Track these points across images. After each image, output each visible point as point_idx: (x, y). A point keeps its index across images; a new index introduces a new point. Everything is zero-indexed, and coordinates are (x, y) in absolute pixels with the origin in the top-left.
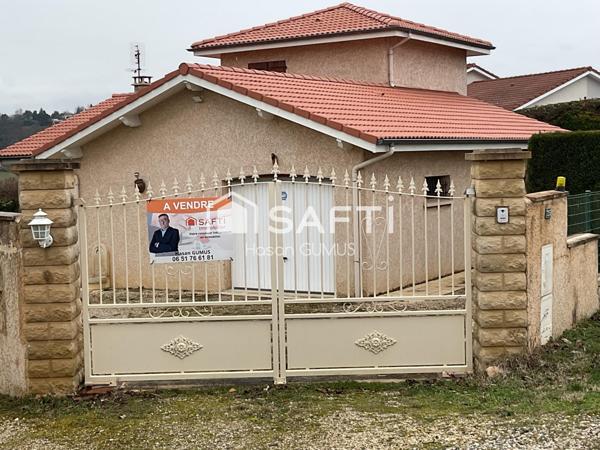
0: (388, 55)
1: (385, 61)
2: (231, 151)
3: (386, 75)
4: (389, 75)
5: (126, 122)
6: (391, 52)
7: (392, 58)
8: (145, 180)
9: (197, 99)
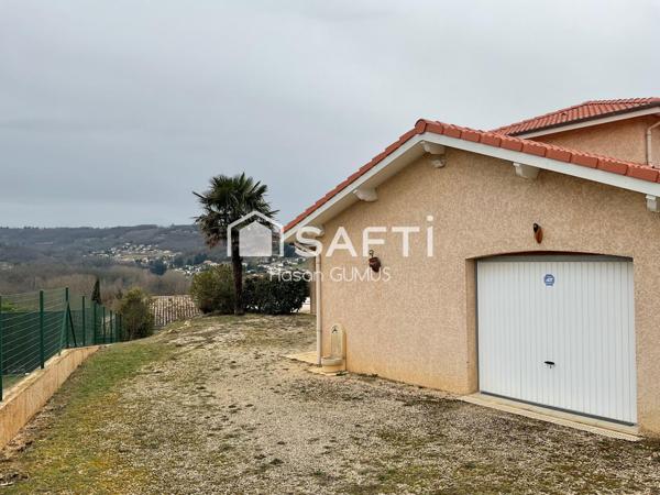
0: (646, 135)
1: (642, 142)
2: (477, 222)
3: (644, 156)
4: (647, 156)
5: (361, 196)
6: (649, 132)
7: (649, 138)
8: (380, 258)
9: (437, 163)
